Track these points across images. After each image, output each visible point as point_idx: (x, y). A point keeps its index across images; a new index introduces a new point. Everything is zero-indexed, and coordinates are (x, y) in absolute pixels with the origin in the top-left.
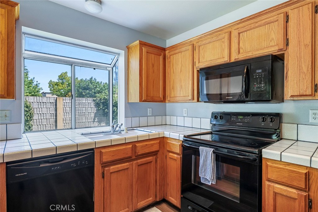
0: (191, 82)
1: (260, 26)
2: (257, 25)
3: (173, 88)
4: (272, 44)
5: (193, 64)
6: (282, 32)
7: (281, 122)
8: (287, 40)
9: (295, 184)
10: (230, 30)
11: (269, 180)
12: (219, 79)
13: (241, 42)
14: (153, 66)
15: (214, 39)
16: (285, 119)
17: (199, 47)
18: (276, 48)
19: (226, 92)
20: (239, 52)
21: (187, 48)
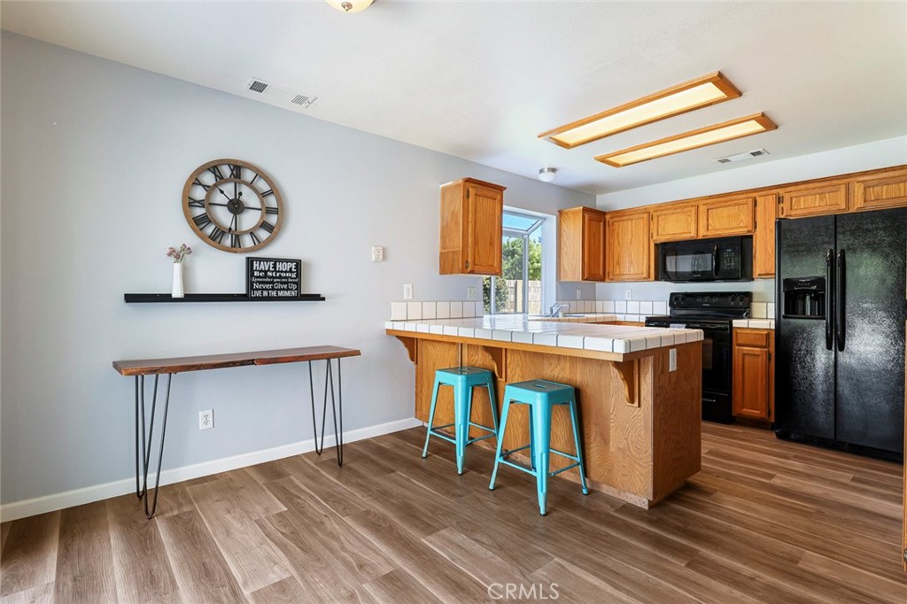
0: (646, 258)
1: (729, 206)
2: (727, 204)
3: (618, 263)
4: (742, 225)
5: (650, 236)
6: (750, 215)
7: (751, 301)
8: (756, 223)
9: (759, 343)
10: (697, 203)
11: (739, 345)
12: (674, 257)
13: (710, 219)
14: (594, 236)
15: (678, 210)
16: (755, 298)
17: (658, 217)
18: (746, 230)
19: (674, 270)
20: (708, 229)
21: (642, 215)
